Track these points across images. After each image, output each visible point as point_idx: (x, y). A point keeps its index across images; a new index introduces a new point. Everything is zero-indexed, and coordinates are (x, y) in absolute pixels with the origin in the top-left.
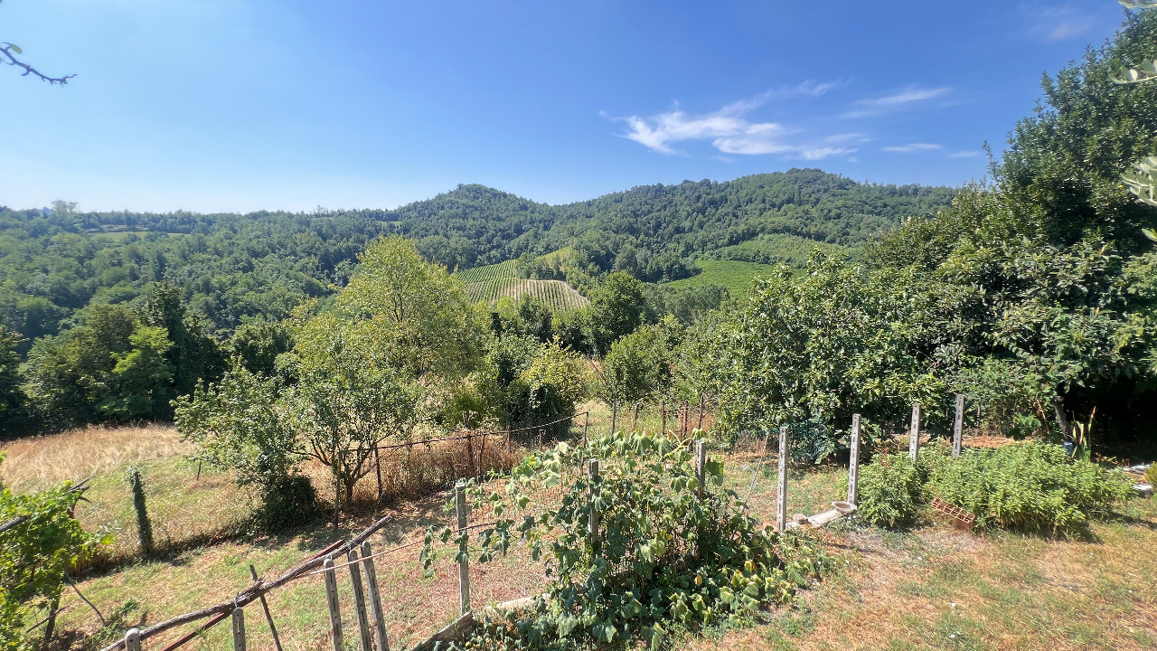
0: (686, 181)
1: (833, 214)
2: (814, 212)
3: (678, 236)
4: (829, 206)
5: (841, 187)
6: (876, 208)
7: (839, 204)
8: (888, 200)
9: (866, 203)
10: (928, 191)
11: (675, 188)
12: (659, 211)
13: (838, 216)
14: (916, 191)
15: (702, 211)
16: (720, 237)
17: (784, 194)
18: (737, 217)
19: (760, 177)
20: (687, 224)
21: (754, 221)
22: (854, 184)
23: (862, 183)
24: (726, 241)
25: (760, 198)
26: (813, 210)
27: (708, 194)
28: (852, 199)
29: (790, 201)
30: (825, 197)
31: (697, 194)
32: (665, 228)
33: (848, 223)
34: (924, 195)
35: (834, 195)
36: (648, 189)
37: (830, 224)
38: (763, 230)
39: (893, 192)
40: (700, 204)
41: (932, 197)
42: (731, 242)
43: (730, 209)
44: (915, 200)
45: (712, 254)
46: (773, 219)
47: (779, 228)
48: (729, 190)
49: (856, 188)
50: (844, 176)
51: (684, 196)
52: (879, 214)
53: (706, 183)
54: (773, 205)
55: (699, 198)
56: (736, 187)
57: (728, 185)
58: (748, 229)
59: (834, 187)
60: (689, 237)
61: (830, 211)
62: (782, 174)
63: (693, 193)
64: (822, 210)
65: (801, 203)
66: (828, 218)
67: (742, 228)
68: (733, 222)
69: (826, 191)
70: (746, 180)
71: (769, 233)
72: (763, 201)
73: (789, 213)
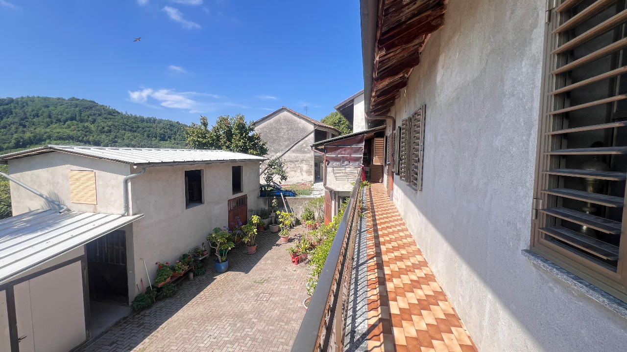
1: (105, 129)
2: (93, 127)
4: (103, 124)
5: (110, 113)
6: (132, 128)
7: (110, 123)
8: (140, 124)
9: (127, 125)
10: (160, 121)
14: (155, 120)
17: (68, 113)
18: (24, 126)
19: (45, 99)
21: (40, 130)
22: (119, 113)
23: (124, 113)
25: (46, 114)
28: (117, 122)
29: (72, 119)
30: (99, 119)
33: (116, 136)
34: (158, 123)
35: (106, 118)
37: (103, 136)
38: (49, 137)
39: (142, 120)
41: (162, 124)
43: (17, 120)
46: (58, 130)
47: (64, 136)
48: (12, 105)
49: (119, 117)
50: (112, 107)
52: (134, 131)
54: (59, 121)
57: (11, 101)
58: (35, 137)
59: (105, 114)
61: (103, 128)
62: (64, 100)
64: (98, 127)
65: (82, 121)
66: (102, 132)
67: (28, 135)
68: (19, 130)
69: (100, 115)
70: (32, 100)
71: (55, 140)
72: (50, 117)
73: (72, 127)
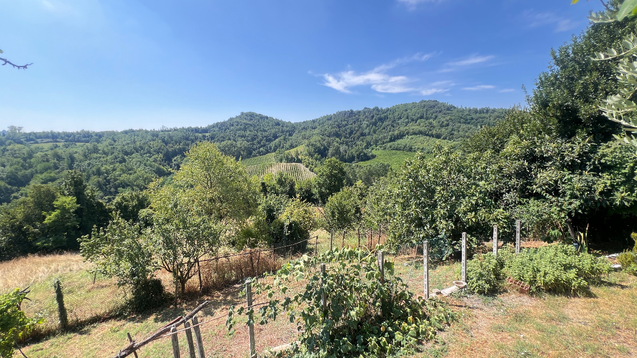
0: (366, 108)
1: (444, 124)
2: (435, 123)
3: (362, 138)
4: (443, 120)
5: (448, 109)
6: (467, 120)
7: (448, 118)
8: (474, 116)
9: (462, 118)
10: (494, 111)
11: (360, 112)
12: (352, 124)
13: (448, 125)
14: (487, 111)
15: (375, 124)
16: (385, 137)
17: (418, 114)
18: (394, 127)
19: (405, 105)
20: (367, 131)
21: (402, 129)
22: (455, 108)
23: (459, 107)
24: (388, 140)
25: (406, 116)
26: (434, 122)
27: (378, 115)
28: (454, 116)
29: (421, 117)
30: (440, 115)
31: (372, 115)
32: (355, 133)
33: (453, 129)
34: (492, 113)
35: (445, 114)
36: (345, 113)
37: (443, 130)
38: (408, 133)
39: (476, 112)
40: (373, 120)
41: (496, 114)
42: (391, 140)
43: (390, 123)
44: (487, 116)
45: (381, 147)
46: (413, 127)
47: (417, 132)
48: (388, 112)
49: (456, 110)
50: (450, 104)
51: (365, 116)
52: (469, 123)
53: (377, 109)
54: (413, 120)
55: (373, 117)
56: (392, 111)
57: (388, 110)
58: (400, 133)
59: (444, 110)
60: (368, 138)
61: (443, 122)
62: (416, 103)
63: (370, 114)
64: (439, 122)
65: (427, 119)
66: (442, 126)
67: (396, 132)
68: (392, 129)
69: (440, 112)
70: (398, 107)
71: (411, 135)
72: (407, 118)
73: (421, 124)
